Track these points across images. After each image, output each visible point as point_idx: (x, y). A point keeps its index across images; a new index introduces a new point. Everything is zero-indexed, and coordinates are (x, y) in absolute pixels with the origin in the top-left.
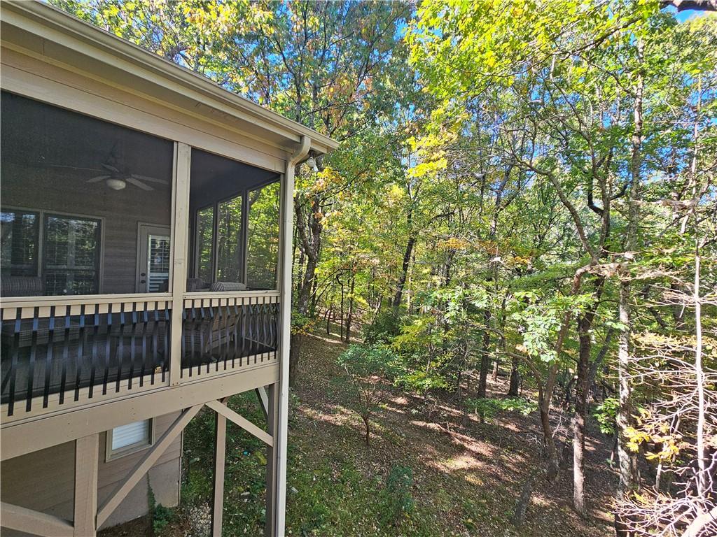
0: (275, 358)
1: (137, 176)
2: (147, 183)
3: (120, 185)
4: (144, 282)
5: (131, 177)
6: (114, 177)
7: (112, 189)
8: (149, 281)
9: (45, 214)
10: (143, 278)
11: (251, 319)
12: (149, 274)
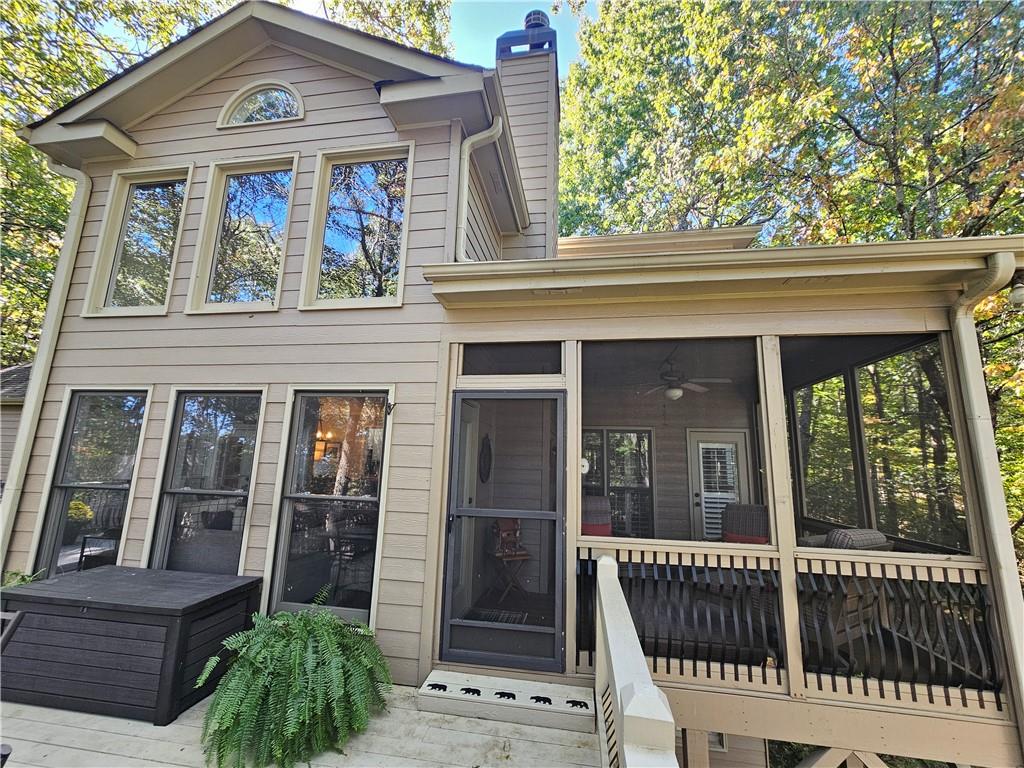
0: (999, 708)
1: (694, 380)
2: (701, 384)
3: (677, 393)
4: (698, 504)
5: (687, 381)
6: (671, 387)
7: (670, 400)
8: (703, 504)
9: (608, 430)
10: (697, 500)
11: (922, 611)
12: (704, 494)
